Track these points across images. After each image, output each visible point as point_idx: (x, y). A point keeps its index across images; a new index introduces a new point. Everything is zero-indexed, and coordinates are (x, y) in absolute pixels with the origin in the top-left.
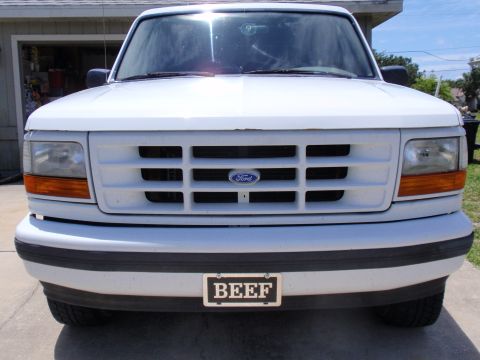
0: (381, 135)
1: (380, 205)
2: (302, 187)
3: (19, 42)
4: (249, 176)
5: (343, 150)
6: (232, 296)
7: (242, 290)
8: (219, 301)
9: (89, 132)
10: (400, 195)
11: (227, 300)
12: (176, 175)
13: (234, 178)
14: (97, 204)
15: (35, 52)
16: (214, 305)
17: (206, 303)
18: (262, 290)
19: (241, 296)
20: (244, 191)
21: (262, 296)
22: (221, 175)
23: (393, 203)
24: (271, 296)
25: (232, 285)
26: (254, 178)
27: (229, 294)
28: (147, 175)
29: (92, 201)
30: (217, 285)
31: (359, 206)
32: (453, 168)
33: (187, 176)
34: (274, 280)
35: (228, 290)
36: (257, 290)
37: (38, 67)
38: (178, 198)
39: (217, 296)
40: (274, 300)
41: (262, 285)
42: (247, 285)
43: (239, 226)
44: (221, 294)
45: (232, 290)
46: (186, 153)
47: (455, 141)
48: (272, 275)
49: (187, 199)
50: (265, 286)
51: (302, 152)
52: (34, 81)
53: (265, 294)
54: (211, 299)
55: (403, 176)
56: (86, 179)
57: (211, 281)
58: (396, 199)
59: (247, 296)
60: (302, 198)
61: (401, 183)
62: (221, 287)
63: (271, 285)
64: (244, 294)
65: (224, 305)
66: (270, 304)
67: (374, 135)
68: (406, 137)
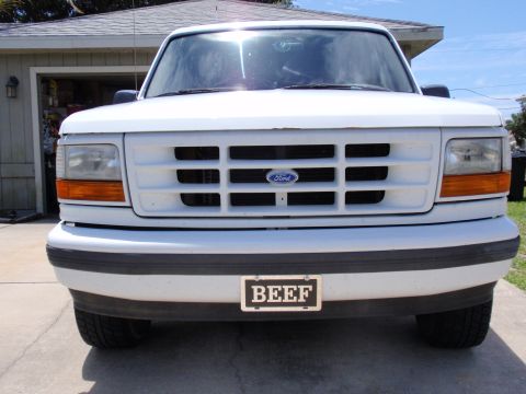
0: (422, 134)
1: (420, 207)
2: (341, 187)
3: (38, 75)
4: (288, 176)
5: (382, 150)
6: (271, 300)
7: (281, 294)
8: (257, 305)
9: (124, 134)
10: (442, 196)
11: (266, 304)
12: (213, 177)
13: (273, 178)
14: (131, 207)
15: (54, 86)
16: (252, 309)
17: (244, 308)
18: (302, 293)
19: (279, 300)
20: (281, 191)
21: (302, 300)
22: (259, 176)
23: (435, 204)
24: (311, 300)
25: (271, 288)
26: (293, 178)
27: (268, 298)
28: (184, 177)
29: (127, 204)
30: (255, 288)
31: (400, 207)
32: (496, 169)
33: (224, 177)
34: (314, 282)
35: (267, 293)
36: (297, 293)
37: (56, 102)
38: (214, 200)
39: (255, 300)
40: (315, 305)
41: (302, 287)
42: (286, 288)
43: (277, 229)
44: (260, 297)
45: (271, 294)
46: (224, 154)
47: (499, 141)
48: (312, 277)
49: (224, 201)
50: (305, 289)
51: (341, 152)
52: (52, 116)
53: (304, 297)
54: (249, 303)
55: (444, 177)
56: (121, 182)
57: (249, 284)
58: (439, 200)
59: (286, 300)
60: (341, 199)
61: (443, 186)
62: (259, 290)
63: (310, 288)
64: (283, 298)
65: (262, 309)
66: (310, 309)
67: (414, 134)
68: (448, 136)
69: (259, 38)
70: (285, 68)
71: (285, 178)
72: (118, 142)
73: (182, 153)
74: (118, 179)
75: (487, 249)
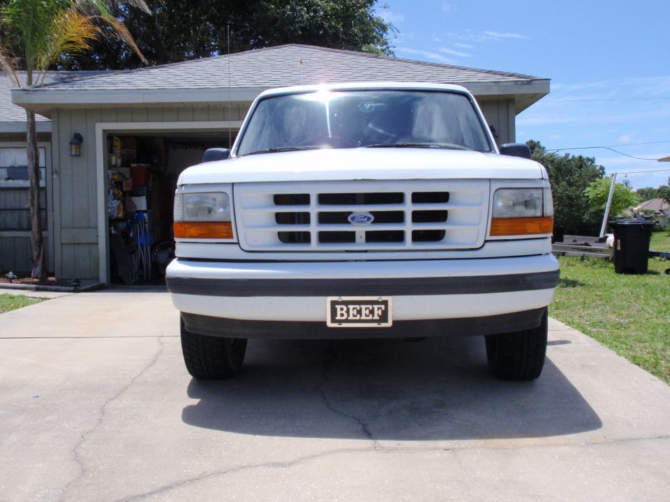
0: (474, 184)
1: (475, 243)
2: (408, 227)
4: (365, 217)
5: (443, 197)
6: (351, 317)
7: (359, 312)
8: (340, 322)
9: (233, 184)
10: (491, 235)
11: (347, 321)
12: (305, 219)
13: (353, 219)
14: (238, 243)
16: (336, 325)
17: (329, 324)
18: (376, 312)
19: (358, 317)
20: (360, 230)
21: (376, 317)
22: (342, 218)
23: (486, 241)
24: (384, 318)
25: (351, 307)
26: (369, 219)
27: (348, 315)
28: (281, 219)
29: (235, 240)
30: (338, 307)
31: (457, 244)
32: (538, 214)
33: (314, 218)
34: (385, 303)
35: (348, 312)
36: (372, 312)
37: (119, 161)
38: (305, 238)
39: (338, 317)
40: (386, 321)
41: (376, 307)
42: (363, 307)
43: (356, 261)
44: (342, 315)
45: (351, 312)
46: (313, 200)
47: (540, 191)
48: (384, 298)
49: (314, 238)
50: (379, 308)
51: (408, 198)
52: (116, 177)
53: (378, 316)
54: (333, 320)
55: (493, 219)
56: (230, 222)
57: (334, 304)
58: (489, 238)
59: (364, 317)
60: (408, 237)
61: (492, 226)
62: (342, 309)
63: (383, 307)
64: (361, 316)
65: (344, 325)
66: (383, 325)
67: (467, 184)
68: (495, 186)
69: (345, 97)
70: (370, 125)
71: (363, 219)
72: (228, 190)
73: (279, 200)
74: (227, 220)
75: (528, 278)
